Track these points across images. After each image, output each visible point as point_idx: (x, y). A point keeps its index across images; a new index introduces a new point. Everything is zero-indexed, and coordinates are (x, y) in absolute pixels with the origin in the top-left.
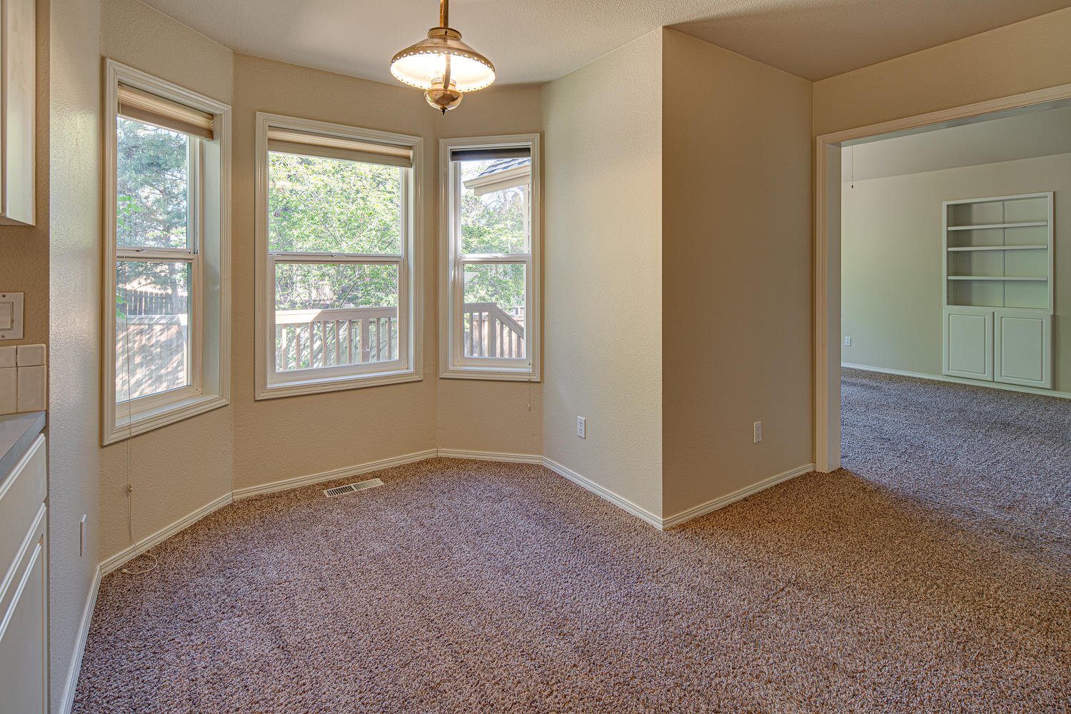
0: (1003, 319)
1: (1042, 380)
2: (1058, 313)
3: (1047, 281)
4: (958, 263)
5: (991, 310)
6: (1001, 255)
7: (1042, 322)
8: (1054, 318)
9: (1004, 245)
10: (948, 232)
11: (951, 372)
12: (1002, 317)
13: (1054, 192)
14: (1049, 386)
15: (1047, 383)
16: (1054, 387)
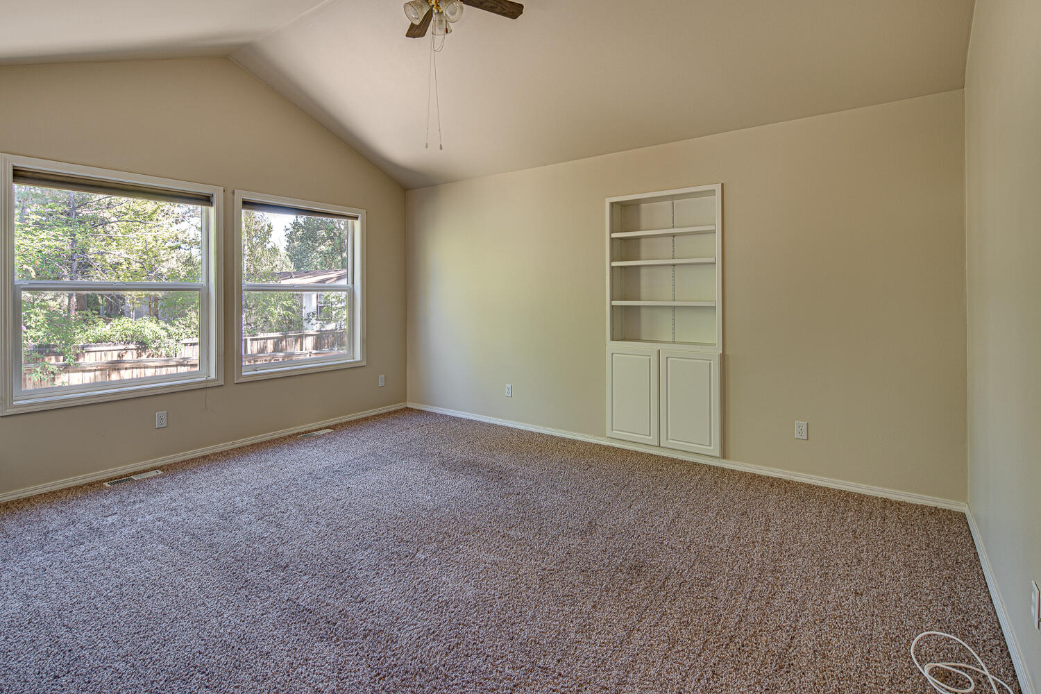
0: (669, 359)
1: (711, 446)
2: (727, 352)
3: (714, 308)
4: (626, 282)
5: (656, 346)
6: (670, 270)
7: (710, 363)
8: (723, 357)
9: (673, 258)
10: (612, 239)
11: (616, 434)
12: (667, 358)
13: (722, 185)
14: (717, 453)
15: (715, 449)
16: (724, 455)
